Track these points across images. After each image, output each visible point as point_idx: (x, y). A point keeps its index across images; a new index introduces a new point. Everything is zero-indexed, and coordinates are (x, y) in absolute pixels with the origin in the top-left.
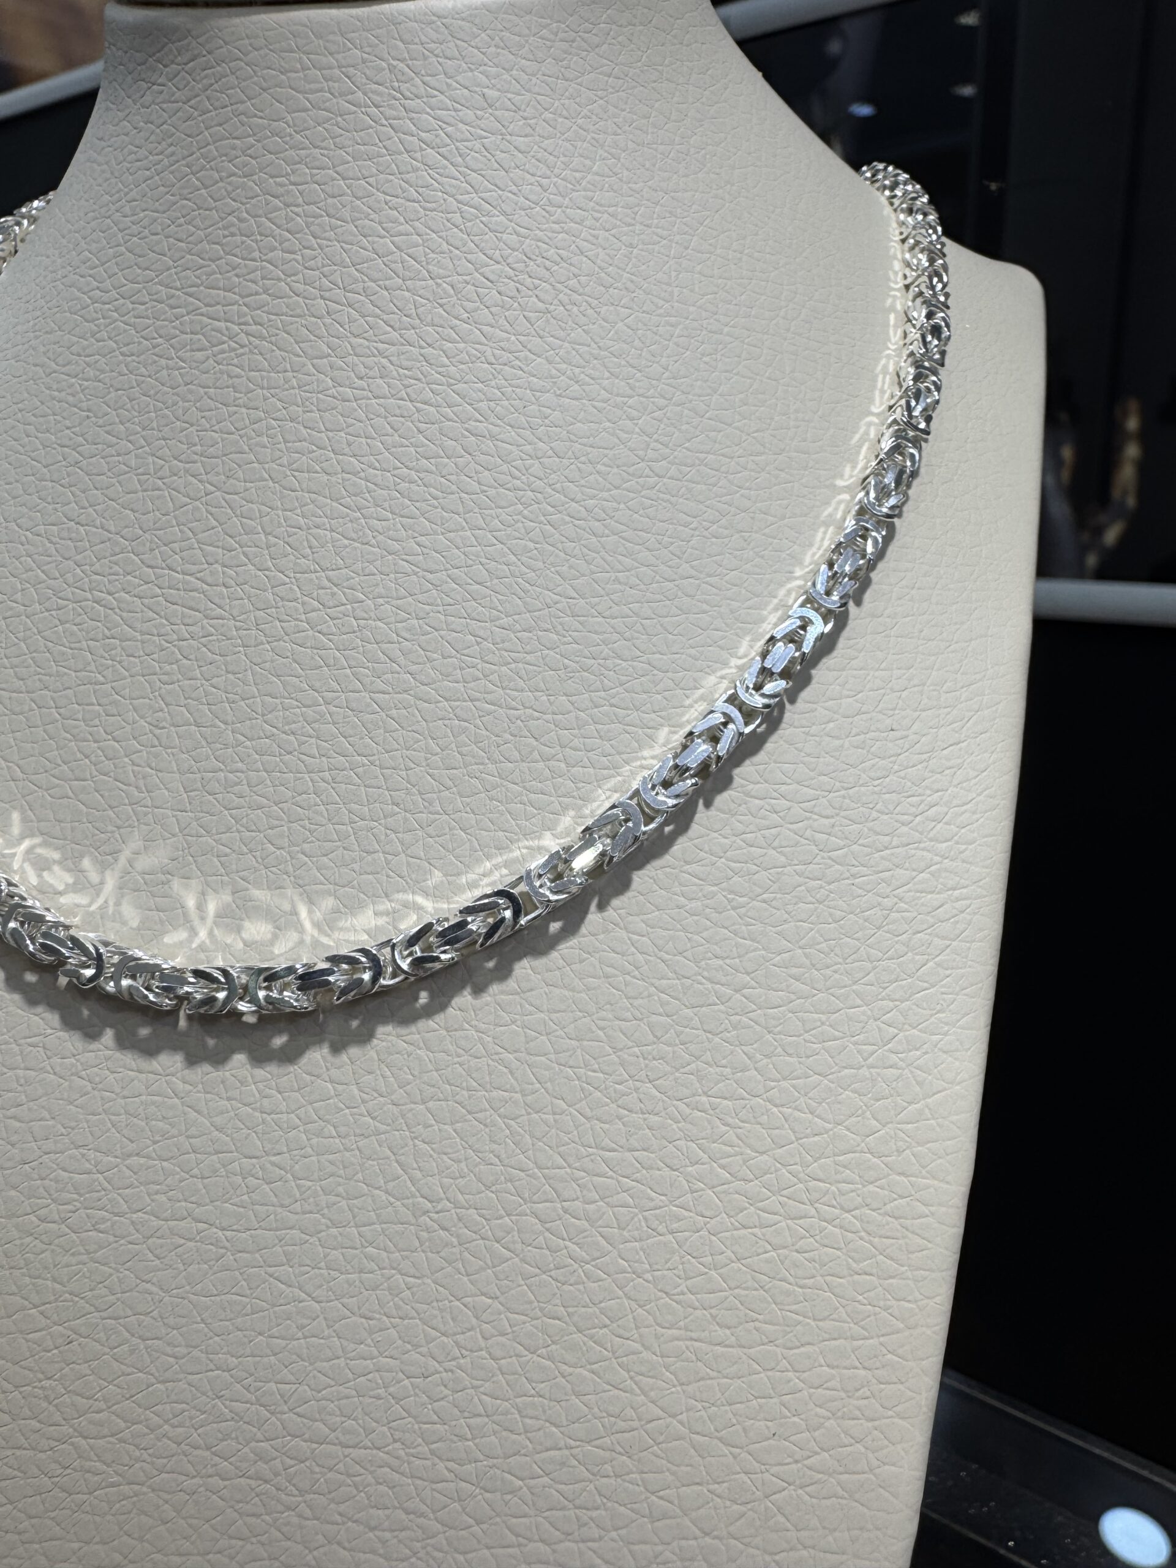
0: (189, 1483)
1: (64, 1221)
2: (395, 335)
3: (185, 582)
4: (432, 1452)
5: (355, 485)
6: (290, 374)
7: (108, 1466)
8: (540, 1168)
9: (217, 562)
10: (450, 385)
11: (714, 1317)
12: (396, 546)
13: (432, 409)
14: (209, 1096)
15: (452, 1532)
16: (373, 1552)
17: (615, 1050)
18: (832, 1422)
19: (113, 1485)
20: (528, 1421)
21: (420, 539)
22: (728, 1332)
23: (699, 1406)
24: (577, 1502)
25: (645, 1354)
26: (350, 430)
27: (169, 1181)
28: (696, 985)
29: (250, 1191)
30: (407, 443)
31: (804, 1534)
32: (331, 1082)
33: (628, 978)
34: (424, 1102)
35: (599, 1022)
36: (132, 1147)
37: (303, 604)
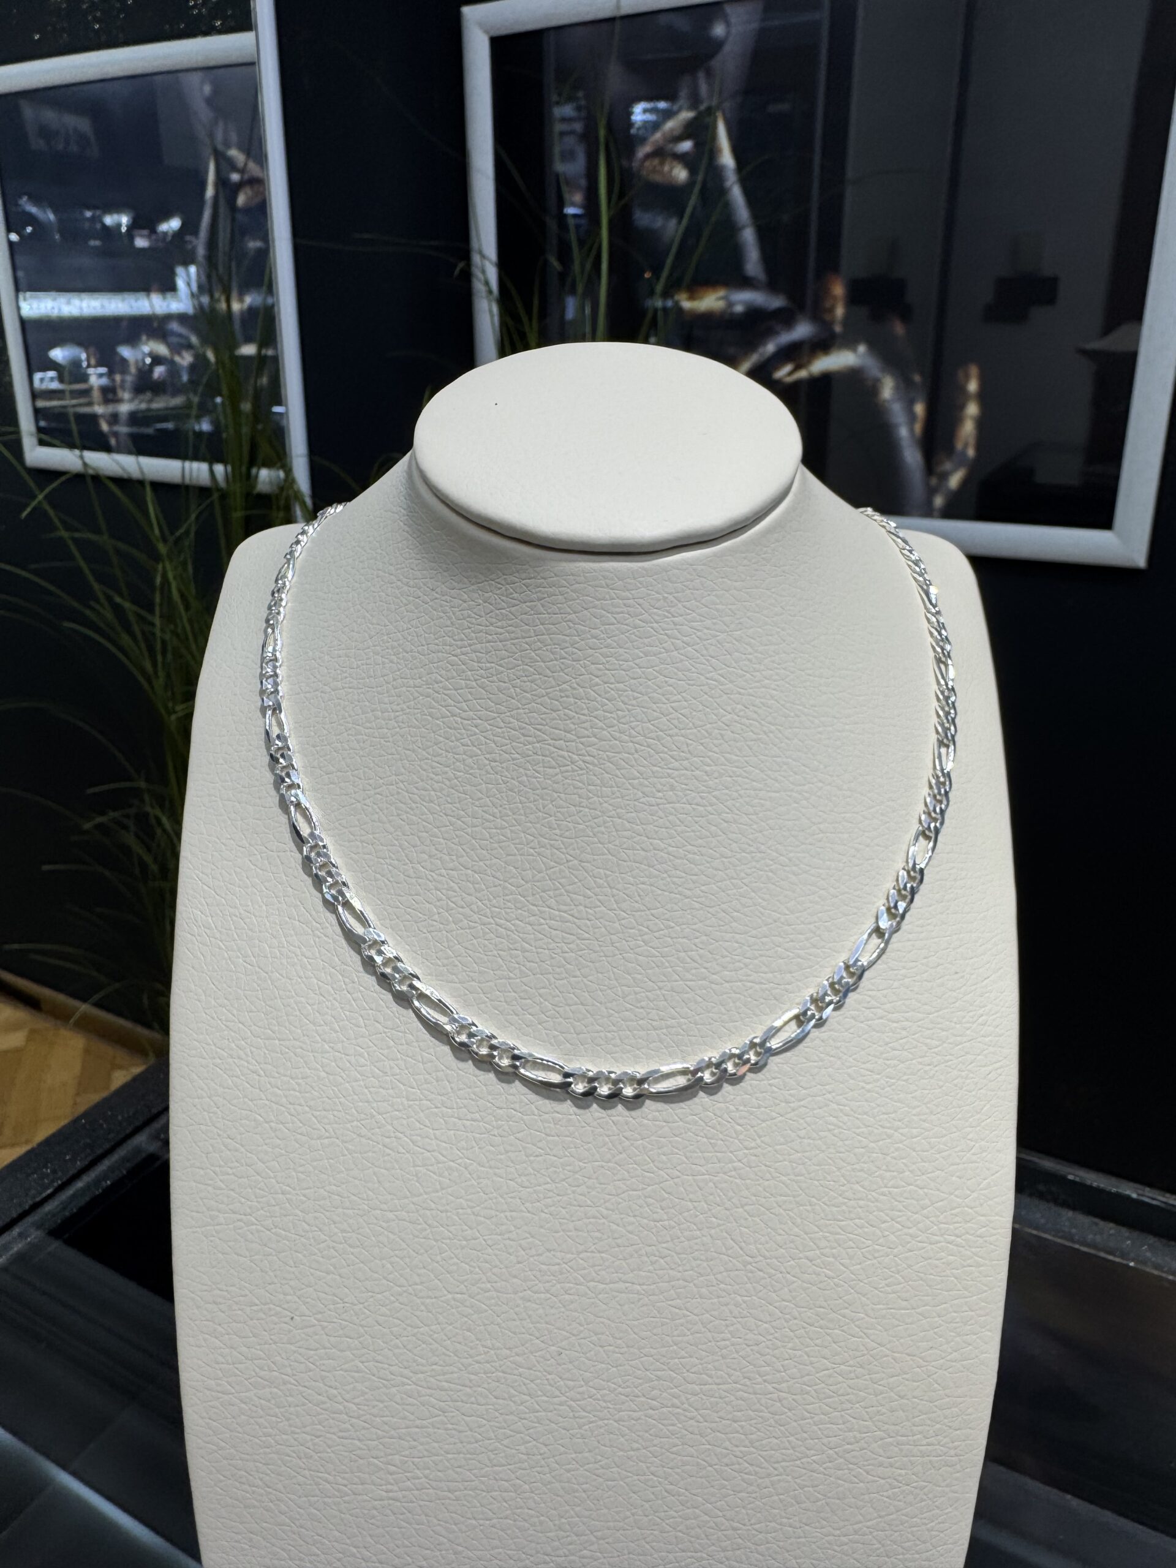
0: (635, 1415)
1: (548, 1291)
2: (676, 764)
3: (560, 916)
4: (765, 1381)
5: (662, 857)
6: (616, 789)
7: (589, 1413)
8: (806, 1233)
9: (581, 904)
10: (709, 793)
11: (899, 1297)
12: (688, 893)
13: (702, 809)
14: (622, 1216)
15: (777, 1417)
16: (737, 1432)
17: (839, 1169)
18: (958, 1339)
19: (592, 1422)
20: (812, 1359)
21: (703, 888)
22: (905, 1303)
23: (895, 1339)
24: (839, 1393)
25: (867, 1319)
26: (655, 823)
27: (607, 1264)
28: (876, 1131)
29: (652, 1263)
30: (689, 830)
31: (947, 1391)
32: (691, 1201)
33: (841, 1130)
34: (742, 1207)
35: (830, 1156)
36: (581, 1248)
37: (639, 930)
